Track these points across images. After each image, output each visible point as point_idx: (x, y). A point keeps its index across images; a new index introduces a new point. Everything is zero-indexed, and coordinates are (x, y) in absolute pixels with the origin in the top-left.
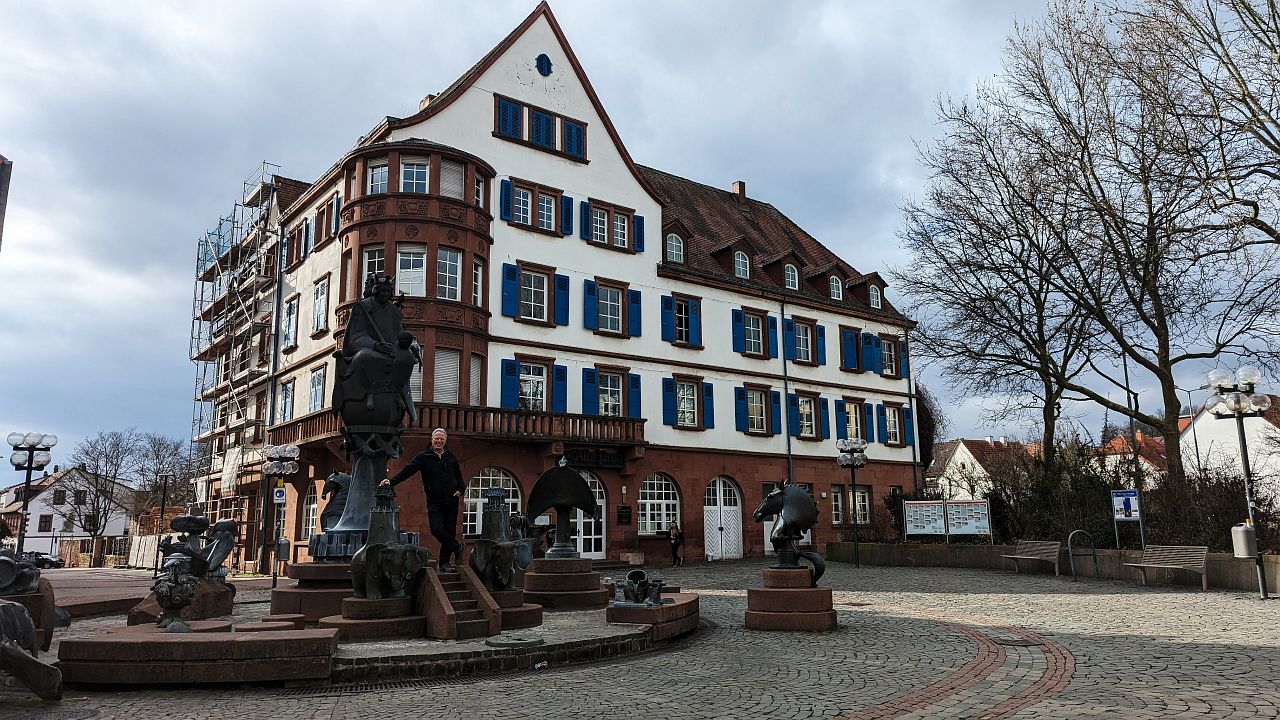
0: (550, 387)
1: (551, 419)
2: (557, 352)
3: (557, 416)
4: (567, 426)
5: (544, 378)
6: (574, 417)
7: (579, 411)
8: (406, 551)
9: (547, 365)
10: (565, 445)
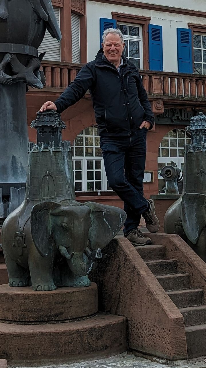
0: (147, 47)
1: (150, 77)
2: (152, 12)
3: (156, 74)
4: (165, 85)
5: (139, 39)
6: (171, 75)
7: (175, 70)
8: (89, 212)
9: (142, 25)
10: (165, 104)
